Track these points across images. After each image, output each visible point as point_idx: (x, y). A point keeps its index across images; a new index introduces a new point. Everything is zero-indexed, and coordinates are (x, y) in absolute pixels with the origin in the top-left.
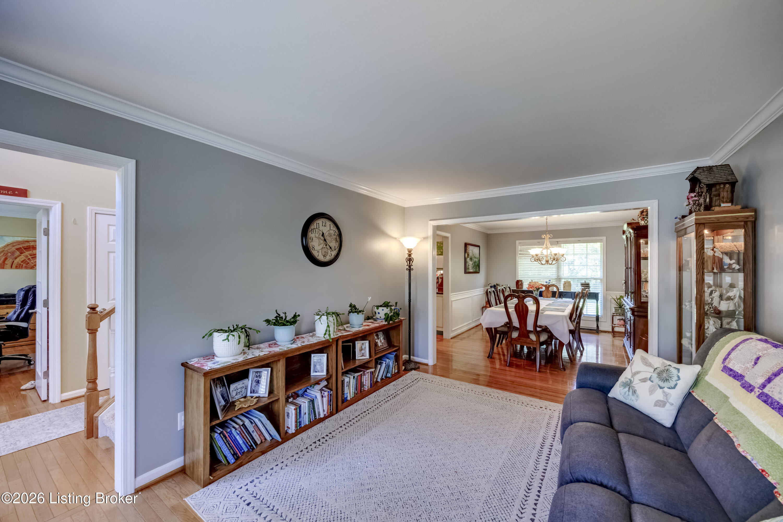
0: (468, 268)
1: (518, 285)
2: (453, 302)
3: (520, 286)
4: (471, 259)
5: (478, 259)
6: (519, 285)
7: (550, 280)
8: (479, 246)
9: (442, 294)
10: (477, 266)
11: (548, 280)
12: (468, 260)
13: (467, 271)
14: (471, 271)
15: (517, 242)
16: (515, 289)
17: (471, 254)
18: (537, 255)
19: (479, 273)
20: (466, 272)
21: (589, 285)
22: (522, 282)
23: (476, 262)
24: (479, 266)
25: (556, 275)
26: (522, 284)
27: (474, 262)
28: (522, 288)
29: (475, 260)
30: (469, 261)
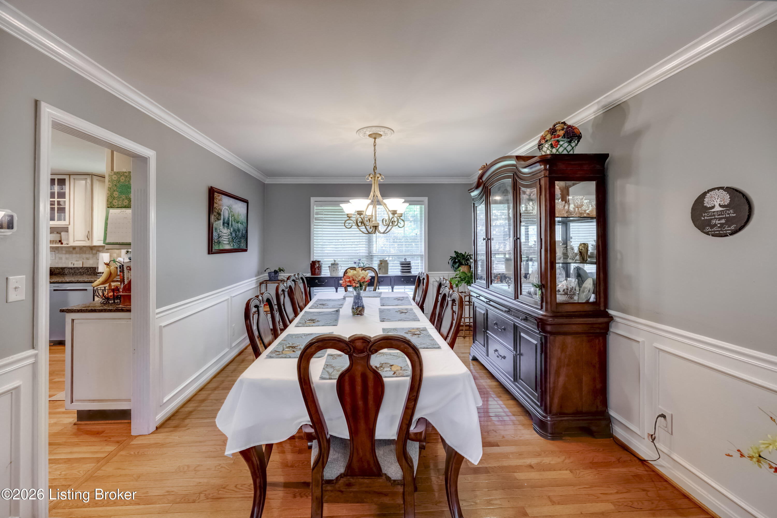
0: (219, 243)
1: (313, 270)
2: (164, 330)
3: (317, 271)
4: (227, 224)
5: (245, 225)
6: (315, 269)
7: (360, 260)
8: (246, 201)
9: (129, 311)
10: (240, 238)
11: (356, 260)
12: (218, 225)
13: (216, 247)
14: (227, 247)
15: (313, 199)
16: (309, 275)
17: (225, 213)
18: (360, 213)
19: (246, 250)
20: (210, 251)
21: (410, 264)
22: (319, 264)
23: (239, 230)
24: (245, 237)
25: (367, 252)
26: (320, 268)
27: (234, 230)
28: (320, 273)
29: (236, 225)
30: (221, 227)
